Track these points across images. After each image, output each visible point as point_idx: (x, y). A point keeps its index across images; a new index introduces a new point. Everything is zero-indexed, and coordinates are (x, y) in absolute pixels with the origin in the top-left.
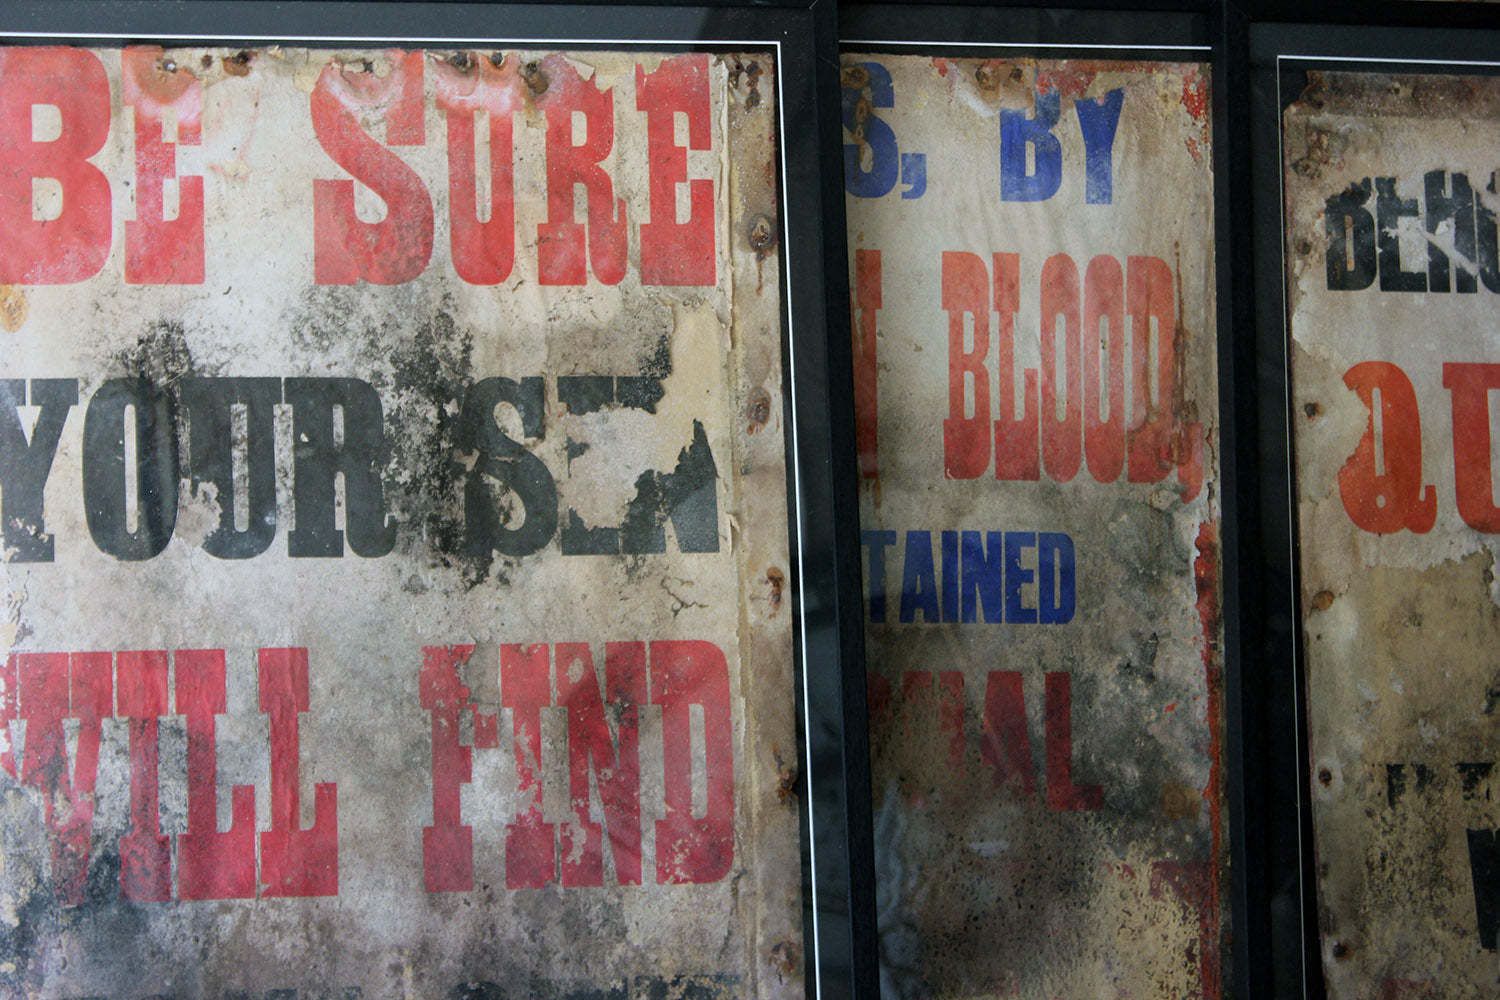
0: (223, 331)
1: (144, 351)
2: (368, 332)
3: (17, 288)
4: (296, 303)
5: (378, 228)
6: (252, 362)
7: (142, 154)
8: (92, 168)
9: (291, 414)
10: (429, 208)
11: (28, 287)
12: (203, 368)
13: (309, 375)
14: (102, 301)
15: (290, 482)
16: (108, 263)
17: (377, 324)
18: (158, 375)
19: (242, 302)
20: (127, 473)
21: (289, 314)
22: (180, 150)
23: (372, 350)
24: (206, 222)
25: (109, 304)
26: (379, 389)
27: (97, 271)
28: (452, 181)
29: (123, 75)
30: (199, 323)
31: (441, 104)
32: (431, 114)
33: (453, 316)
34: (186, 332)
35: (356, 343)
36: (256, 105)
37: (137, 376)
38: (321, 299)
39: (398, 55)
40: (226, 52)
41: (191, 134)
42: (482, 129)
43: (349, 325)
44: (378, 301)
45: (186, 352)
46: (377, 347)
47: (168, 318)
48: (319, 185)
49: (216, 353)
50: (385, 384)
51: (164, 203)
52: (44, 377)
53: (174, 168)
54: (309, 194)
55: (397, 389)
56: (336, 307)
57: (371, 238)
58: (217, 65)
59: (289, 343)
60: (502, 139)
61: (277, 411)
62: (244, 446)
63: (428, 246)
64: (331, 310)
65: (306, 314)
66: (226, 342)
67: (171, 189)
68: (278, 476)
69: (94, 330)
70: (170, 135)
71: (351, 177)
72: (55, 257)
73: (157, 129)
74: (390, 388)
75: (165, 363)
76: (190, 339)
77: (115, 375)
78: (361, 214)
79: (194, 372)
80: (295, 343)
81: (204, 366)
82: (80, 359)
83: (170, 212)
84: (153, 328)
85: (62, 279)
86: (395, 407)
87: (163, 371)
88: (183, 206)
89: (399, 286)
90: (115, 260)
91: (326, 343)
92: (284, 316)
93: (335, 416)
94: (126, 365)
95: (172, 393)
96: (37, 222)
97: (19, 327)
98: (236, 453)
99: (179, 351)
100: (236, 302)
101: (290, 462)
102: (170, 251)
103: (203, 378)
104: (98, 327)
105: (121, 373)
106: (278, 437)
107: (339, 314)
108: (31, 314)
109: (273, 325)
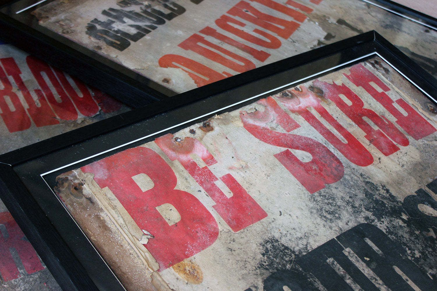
0: (293, 231)
1: (268, 258)
2: (347, 203)
3: (186, 261)
4: (312, 205)
5: (313, 162)
6: (317, 238)
7: (196, 176)
8: (179, 192)
9: (352, 252)
10: (324, 147)
11: (192, 258)
12: (300, 252)
13: (343, 232)
14: (231, 246)
15: (381, 282)
16: (220, 228)
17: (347, 198)
18: (284, 265)
19: (290, 215)
21: (313, 210)
22: (211, 168)
23: (356, 211)
24: (247, 191)
25: (235, 246)
26: (373, 223)
27: (218, 234)
28: (323, 134)
29: (162, 150)
30: (281, 233)
31: (293, 111)
32: (293, 116)
33: (370, 181)
34: (279, 240)
35: (347, 210)
36: (227, 138)
37: (275, 271)
38: (319, 199)
39: (263, 101)
40: (197, 125)
41: (210, 159)
42: (314, 112)
43: (339, 203)
44: (340, 189)
45: (287, 248)
46: (356, 207)
47: (266, 238)
48: (278, 157)
49: (300, 242)
50: (373, 221)
51: (223, 191)
53: (214, 176)
54: (277, 162)
55: (379, 220)
56: (327, 199)
57: (314, 167)
58: (199, 132)
59: (323, 222)
60: (324, 113)
61: (346, 254)
62: (348, 276)
63: (337, 160)
64: (326, 201)
65: (319, 207)
66: (299, 235)
67: (220, 184)
68: (373, 281)
69: (238, 261)
70: (202, 164)
71: (286, 149)
72: (193, 238)
73: (194, 165)
74: (376, 221)
75: (282, 258)
76: (283, 241)
77: (265, 276)
78: (302, 160)
79: (298, 255)
80: (326, 221)
81: (300, 250)
82: (243, 278)
83: (228, 194)
84: (263, 246)
85: (204, 246)
86: (386, 228)
87: (285, 262)
88: (231, 189)
89: (341, 180)
90: (222, 226)
91: (337, 215)
92: (311, 212)
93: (369, 243)
94: (267, 269)
95: (297, 270)
96: (173, 226)
97: (202, 279)
98: (348, 281)
99: (283, 250)
100: (288, 216)
101: (371, 272)
102: (242, 209)
103: (304, 256)
104: (238, 259)
105: (267, 274)
106: (357, 264)
107: (331, 201)
108: (203, 270)
109: (311, 218)
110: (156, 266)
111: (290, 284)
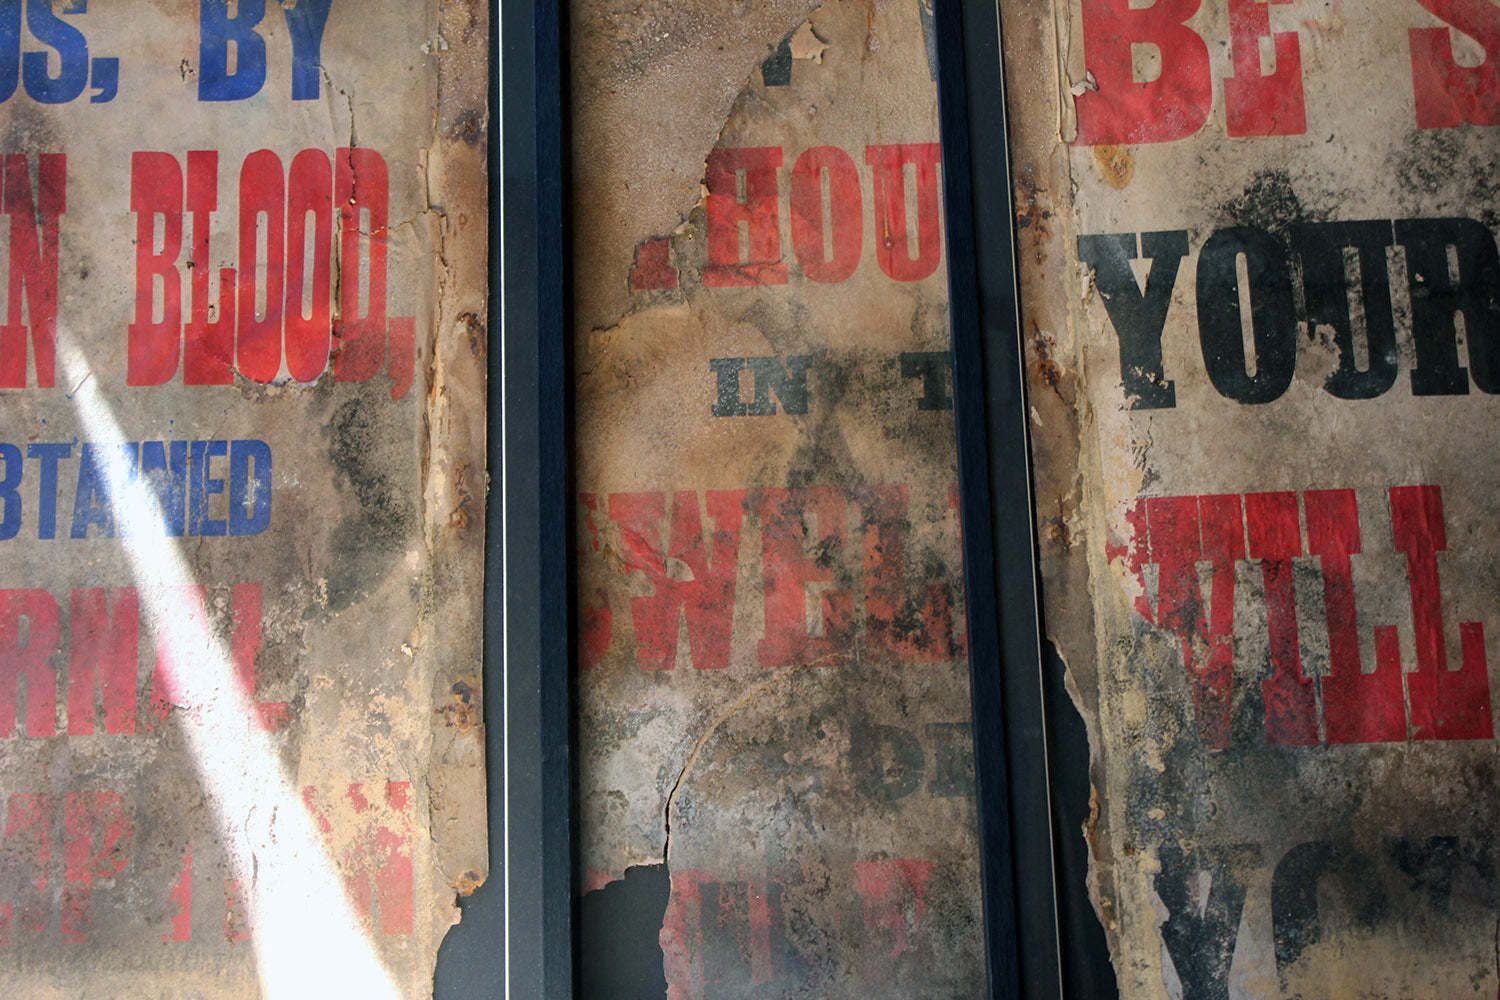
0: (1329, 176)
1: (1251, 200)
2: (1476, 172)
3: (1122, 148)
4: (1400, 147)
5: (1478, 71)
6: (1361, 206)
7: (1236, 15)
8: (1188, 30)
9: (1403, 255)
11: (1133, 146)
12: (1311, 214)
13: (1420, 216)
14: (1206, 155)
15: (1408, 322)
16: (1210, 119)
17: (1485, 164)
18: (1267, 223)
19: (1345, 148)
20: (1243, 317)
21: (1394, 158)
22: (1273, 9)
23: (1480, 191)
24: (1304, 75)
25: (1213, 158)
26: (1492, 228)
27: (1199, 127)
30: (1304, 172)
34: (1291, 181)
35: (1464, 184)
37: (1246, 225)
38: (1425, 143)
43: (1456, 166)
44: (1484, 142)
45: (1293, 199)
46: (1485, 186)
47: (1273, 168)
48: (1416, 35)
49: (1323, 199)
51: (1262, 60)
52: (1153, 230)
53: (1268, 27)
54: (1405, 45)
56: (1441, 150)
57: (1472, 81)
59: (1396, 186)
61: (1389, 253)
62: (1359, 287)
64: (1436, 152)
65: (1411, 157)
66: (1333, 187)
67: (1267, 46)
68: (1396, 316)
69: (1200, 183)
71: (1446, 25)
72: (1157, 114)
75: (1273, 211)
76: (1296, 186)
77: (1223, 225)
78: (1459, 59)
79: (1302, 218)
80: (1402, 186)
81: (1312, 212)
82: (1187, 212)
83: (1267, 68)
84: (1258, 178)
85: (1165, 136)
87: (1271, 219)
88: (1280, 61)
90: (1215, 117)
91: (1433, 185)
92: (1389, 160)
93: (1449, 256)
94: (1234, 216)
95: (1282, 240)
96: (1138, 84)
97: (1126, 185)
98: (1351, 295)
99: (1286, 199)
100: (1340, 150)
101: (1407, 301)
102: (1270, 104)
103: (1311, 223)
104: (1203, 180)
105: (1229, 222)
106: (1392, 278)
107: (1445, 156)
108: (1137, 172)
109: (1378, 170)
110: (1071, 135)
111: (1253, 255)
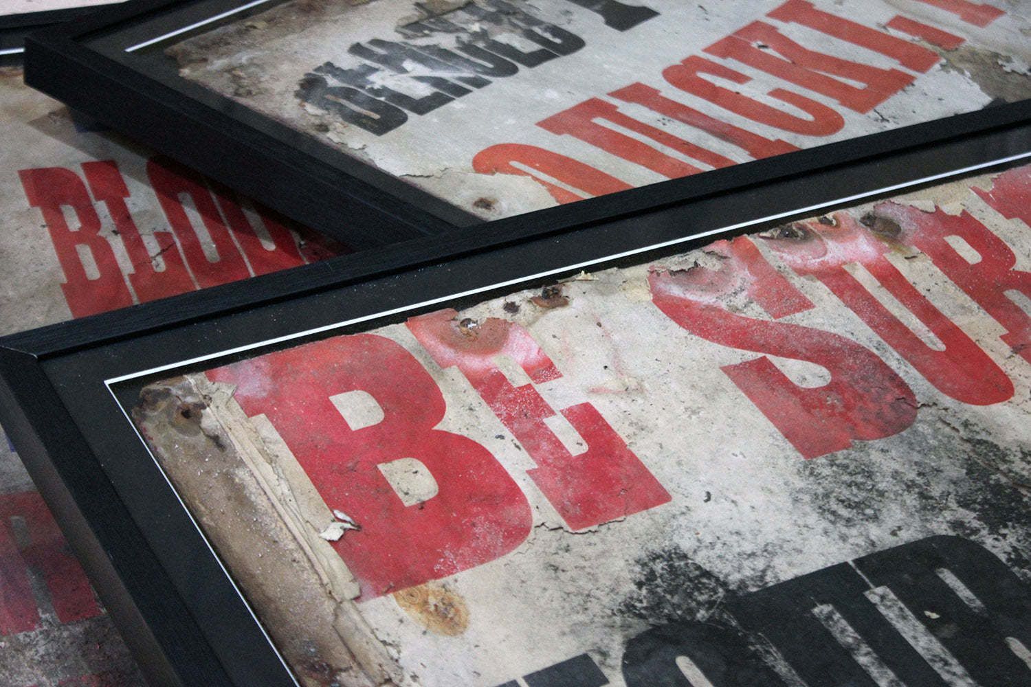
0: (735, 537)
1: (651, 591)
2: (908, 487)
3: (432, 585)
4: (799, 483)
5: (831, 388)
6: (798, 558)
7: (498, 405)
8: (446, 434)
9: (892, 596)
10: (872, 355)
11: (449, 579)
12: (742, 584)
13: (878, 549)
14: (557, 560)
15: (959, 669)
16: (536, 518)
17: (911, 476)
18: (691, 612)
19: (733, 502)
21: (800, 496)
22: (542, 389)
23: (929, 504)
24: (627, 441)
25: (565, 560)
26: (973, 538)
28: (875, 327)
29: (422, 343)
30: (699, 540)
31: (802, 272)
32: (797, 282)
33: (990, 439)
34: (690, 554)
35: (904, 502)
36: (599, 325)
37: (665, 622)
38: (826, 471)
39: (721, 247)
40: (528, 294)
41: (544, 369)
42: (862, 276)
43: (881, 486)
44: (893, 453)
45: (708, 574)
46: (932, 498)
47: (656, 547)
48: (735, 372)
49: (746, 563)
50: (975, 531)
51: (561, 438)
52: (539, 669)
53: (547, 406)
54: (727, 382)
55: (993, 530)
56: (851, 474)
57: (832, 400)
58: (526, 308)
59: (824, 524)
60: (890, 278)
61: (874, 599)
62: (865, 648)
63: (902, 385)
64: (846, 478)
65: (820, 491)
66: (748, 547)
67: (559, 426)
68: (937, 667)
69: (568, 594)
70: (519, 379)
71: (760, 355)
72: (461, 536)
73: (500, 379)
74: (984, 532)
75: (690, 596)
76: (700, 559)
77: (632, 633)
78: (801, 382)
79: (733, 591)
80: (833, 523)
81: (742, 581)
82: (573, 632)
83: (575, 444)
84: (644, 565)
85: (486, 555)
86: (1009, 549)
87: (694, 604)
88: (586, 436)
89: (904, 433)
90: (543, 514)
91: (869, 512)
92: (796, 500)
93: (948, 581)
94: (641, 616)
95: (725, 624)
96: (412, 507)
97: (465, 627)
98: (863, 660)
99: (697, 577)
100: (728, 505)
101: (937, 647)
102: (605, 483)
103: (751, 594)
104: (571, 589)
105: (639, 627)
106: (899, 625)
107: (859, 479)
108: (472, 608)
109: (791, 513)
110: (350, 590)
111: (699, 654)
